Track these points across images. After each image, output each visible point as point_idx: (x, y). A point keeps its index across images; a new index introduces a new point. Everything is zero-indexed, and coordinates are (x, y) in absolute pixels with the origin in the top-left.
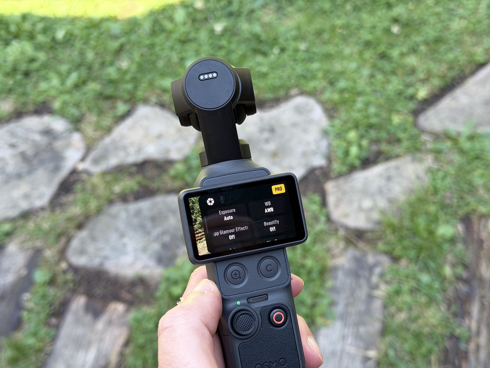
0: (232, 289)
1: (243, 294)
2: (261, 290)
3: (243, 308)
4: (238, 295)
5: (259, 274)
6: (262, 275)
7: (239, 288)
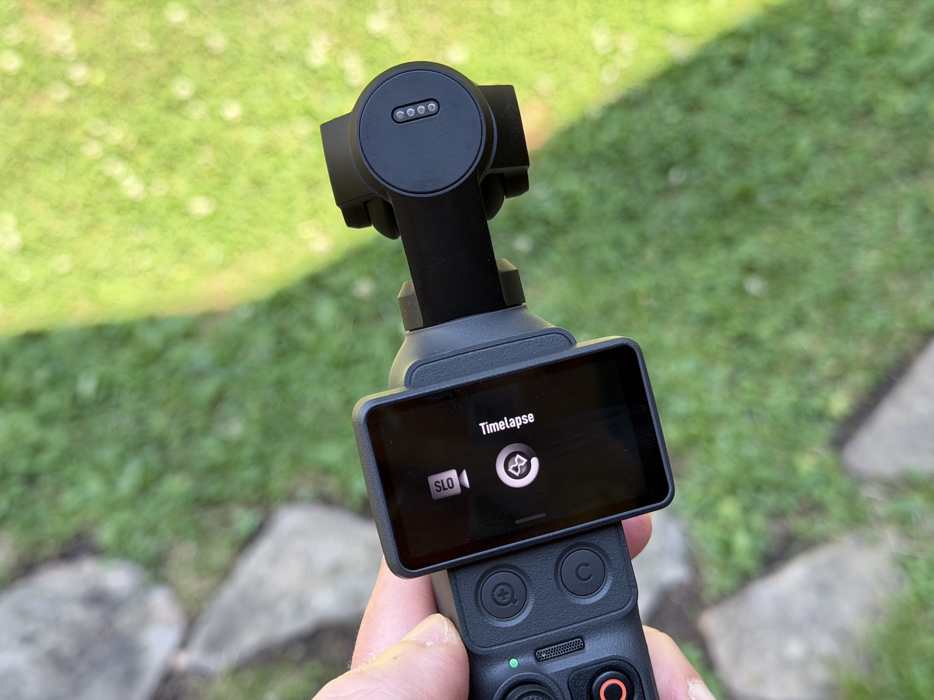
0: (496, 630)
1: (524, 640)
2: (567, 628)
3: (526, 678)
4: (511, 644)
5: (559, 588)
6: (567, 590)
7: (514, 626)
